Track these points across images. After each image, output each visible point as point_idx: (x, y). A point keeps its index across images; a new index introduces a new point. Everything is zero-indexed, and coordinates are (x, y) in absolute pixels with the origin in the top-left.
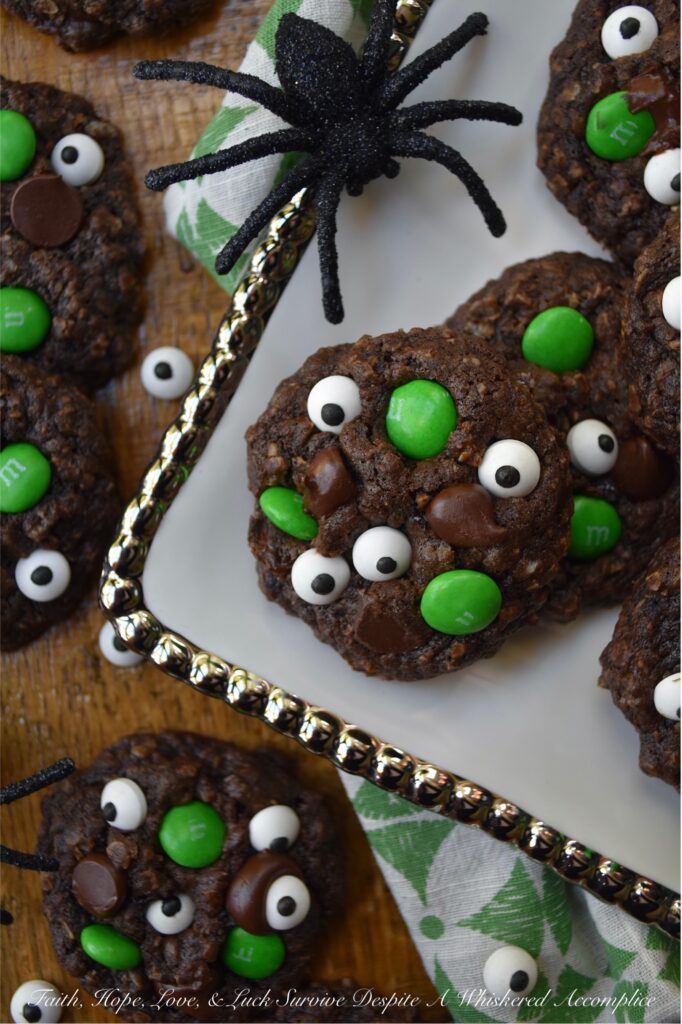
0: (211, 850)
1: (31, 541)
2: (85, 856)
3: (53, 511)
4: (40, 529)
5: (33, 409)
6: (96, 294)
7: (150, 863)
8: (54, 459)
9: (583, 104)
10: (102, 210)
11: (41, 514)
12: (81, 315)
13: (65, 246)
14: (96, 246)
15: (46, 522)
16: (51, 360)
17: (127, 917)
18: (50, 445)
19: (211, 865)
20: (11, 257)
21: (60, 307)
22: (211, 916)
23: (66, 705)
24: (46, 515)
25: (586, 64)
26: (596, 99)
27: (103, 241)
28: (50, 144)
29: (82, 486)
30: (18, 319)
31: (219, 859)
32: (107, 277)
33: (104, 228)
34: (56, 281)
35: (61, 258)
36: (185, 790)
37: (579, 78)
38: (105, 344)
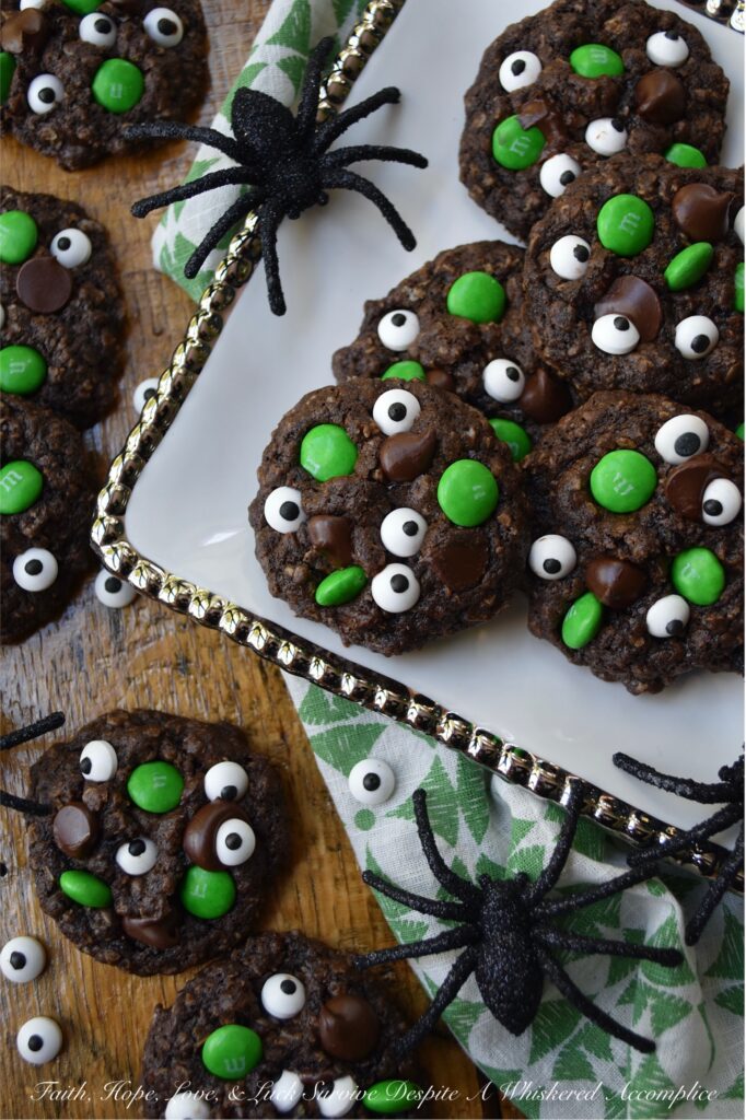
0: (172, 798)
1: (25, 537)
2: (64, 804)
3: (43, 513)
4: (33, 527)
5: (29, 432)
6: (83, 348)
7: (118, 806)
8: (45, 471)
9: (488, 129)
10: (89, 284)
11: (33, 515)
12: (70, 364)
13: (59, 312)
14: (84, 312)
15: (37, 521)
16: (46, 401)
17: (99, 857)
18: (42, 461)
19: (171, 810)
20: (16, 321)
21: (53, 359)
22: (170, 854)
23: (54, 691)
24: (38, 515)
25: (489, 98)
26: (497, 123)
27: (89, 308)
28: (49, 237)
29: (67, 494)
30: (20, 368)
31: (178, 806)
32: (92, 336)
33: (88, 297)
34: (51, 337)
35: (56, 321)
36: (150, 748)
37: (485, 110)
38: (90, 388)
